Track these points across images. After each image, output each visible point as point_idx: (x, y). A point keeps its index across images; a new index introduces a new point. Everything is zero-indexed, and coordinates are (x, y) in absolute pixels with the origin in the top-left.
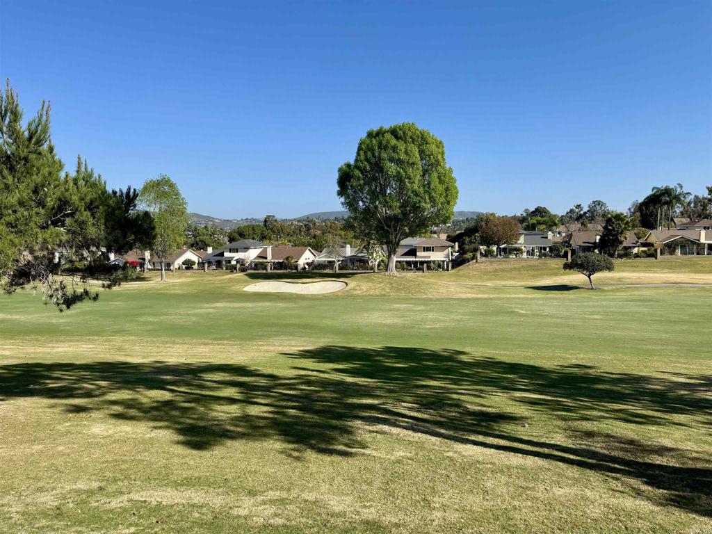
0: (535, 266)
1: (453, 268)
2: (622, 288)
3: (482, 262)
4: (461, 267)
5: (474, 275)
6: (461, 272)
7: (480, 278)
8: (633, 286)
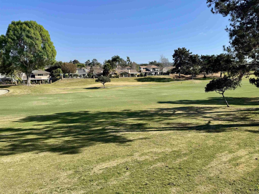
0: (83, 81)
1: (52, 82)
2: (113, 87)
3: (64, 80)
4: (56, 82)
5: (62, 85)
6: (56, 84)
7: (65, 86)
8: (115, 86)
